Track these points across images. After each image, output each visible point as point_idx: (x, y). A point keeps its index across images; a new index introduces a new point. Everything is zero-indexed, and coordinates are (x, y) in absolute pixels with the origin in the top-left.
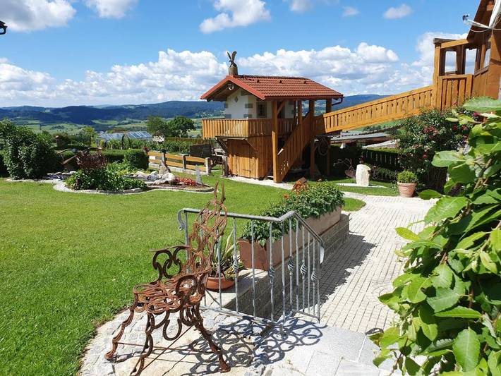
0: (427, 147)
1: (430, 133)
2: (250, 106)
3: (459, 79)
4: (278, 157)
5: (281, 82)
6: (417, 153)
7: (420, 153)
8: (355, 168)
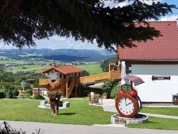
0: (109, 88)
1: (109, 85)
2: (58, 75)
3: (114, 72)
4: (68, 90)
5: (66, 68)
6: (107, 89)
7: (108, 89)
8: (90, 93)
